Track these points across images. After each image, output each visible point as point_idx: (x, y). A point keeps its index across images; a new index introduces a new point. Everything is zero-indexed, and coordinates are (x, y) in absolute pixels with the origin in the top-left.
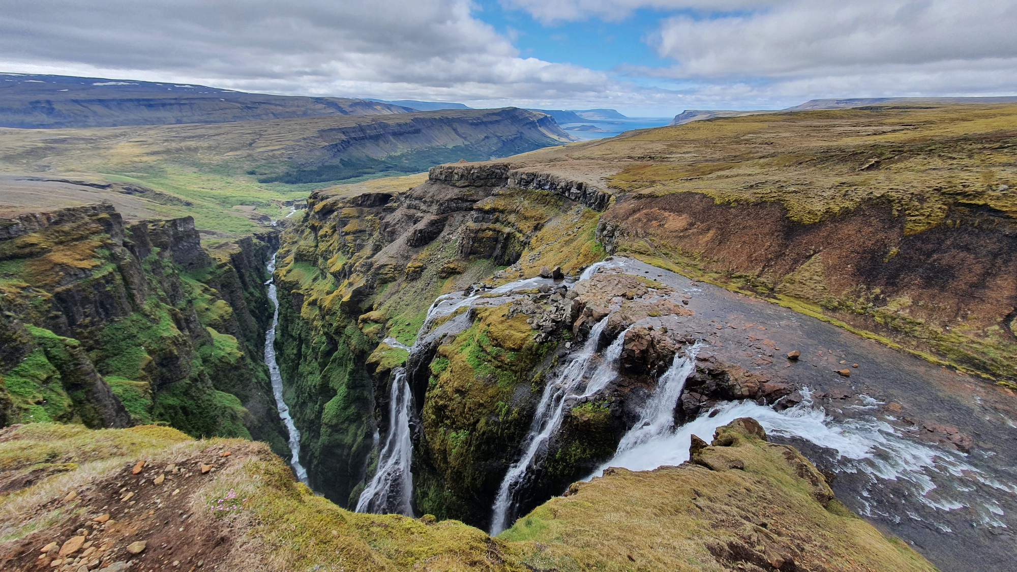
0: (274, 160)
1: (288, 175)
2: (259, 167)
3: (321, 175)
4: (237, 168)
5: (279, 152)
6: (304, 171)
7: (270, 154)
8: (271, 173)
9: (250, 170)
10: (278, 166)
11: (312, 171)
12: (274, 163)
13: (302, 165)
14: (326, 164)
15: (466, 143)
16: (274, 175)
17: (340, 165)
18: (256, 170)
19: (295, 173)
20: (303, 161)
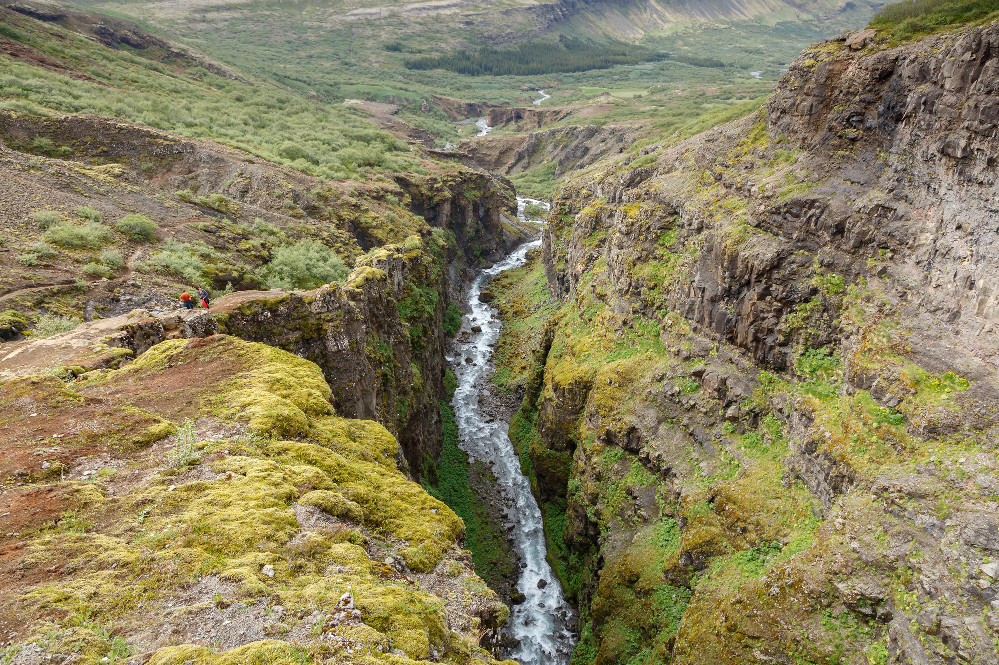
0: (437, 26)
1: (463, 56)
2: (407, 38)
3: (528, 63)
4: (368, 38)
5: (448, 12)
6: (495, 53)
7: (433, 14)
8: (431, 50)
9: (392, 42)
10: (446, 36)
11: (509, 53)
12: (437, 32)
13: (490, 38)
14: (536, 41)
15: (805, 17)
16: (435, 56)
17: (562, 46)
18: (403, 43)
19: (477, 54)
20: (492, 31)
